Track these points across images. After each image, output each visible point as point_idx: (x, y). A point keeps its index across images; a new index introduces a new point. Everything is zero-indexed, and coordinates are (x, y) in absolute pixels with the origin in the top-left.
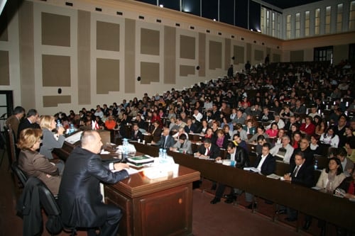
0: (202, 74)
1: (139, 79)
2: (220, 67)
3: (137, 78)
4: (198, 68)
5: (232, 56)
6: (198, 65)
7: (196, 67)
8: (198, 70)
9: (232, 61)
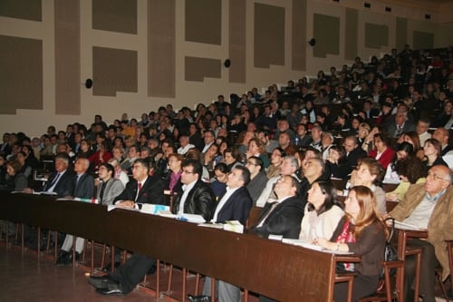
0: (238, 77)
1: (89, 84)
2: (282, 63)
3: (83, 81)
4: (228, 64)
5: (310, 37)
6: (228, 58)
7: (223, 62)
8: (228, 69)
9: (310, 49)
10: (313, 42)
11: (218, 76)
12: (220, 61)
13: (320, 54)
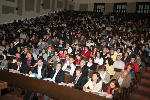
4: (17, 9)
5: (42, 3)
6: (17, 7)
7: (15, 8)
8: (17, 11)
9: (42, 7)
10: (43, 5)
11: (14, 13)
12: (14, 8)
13: (44, 8)
